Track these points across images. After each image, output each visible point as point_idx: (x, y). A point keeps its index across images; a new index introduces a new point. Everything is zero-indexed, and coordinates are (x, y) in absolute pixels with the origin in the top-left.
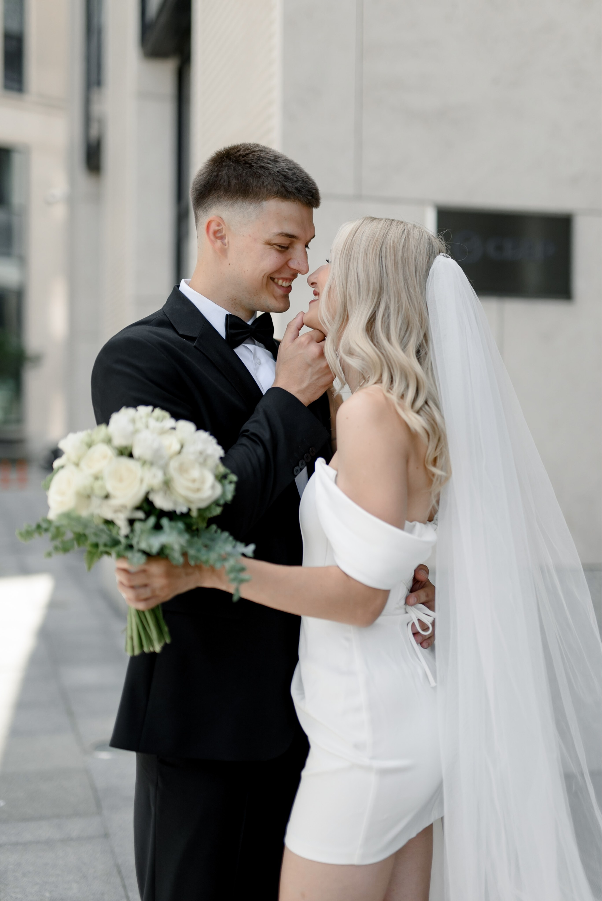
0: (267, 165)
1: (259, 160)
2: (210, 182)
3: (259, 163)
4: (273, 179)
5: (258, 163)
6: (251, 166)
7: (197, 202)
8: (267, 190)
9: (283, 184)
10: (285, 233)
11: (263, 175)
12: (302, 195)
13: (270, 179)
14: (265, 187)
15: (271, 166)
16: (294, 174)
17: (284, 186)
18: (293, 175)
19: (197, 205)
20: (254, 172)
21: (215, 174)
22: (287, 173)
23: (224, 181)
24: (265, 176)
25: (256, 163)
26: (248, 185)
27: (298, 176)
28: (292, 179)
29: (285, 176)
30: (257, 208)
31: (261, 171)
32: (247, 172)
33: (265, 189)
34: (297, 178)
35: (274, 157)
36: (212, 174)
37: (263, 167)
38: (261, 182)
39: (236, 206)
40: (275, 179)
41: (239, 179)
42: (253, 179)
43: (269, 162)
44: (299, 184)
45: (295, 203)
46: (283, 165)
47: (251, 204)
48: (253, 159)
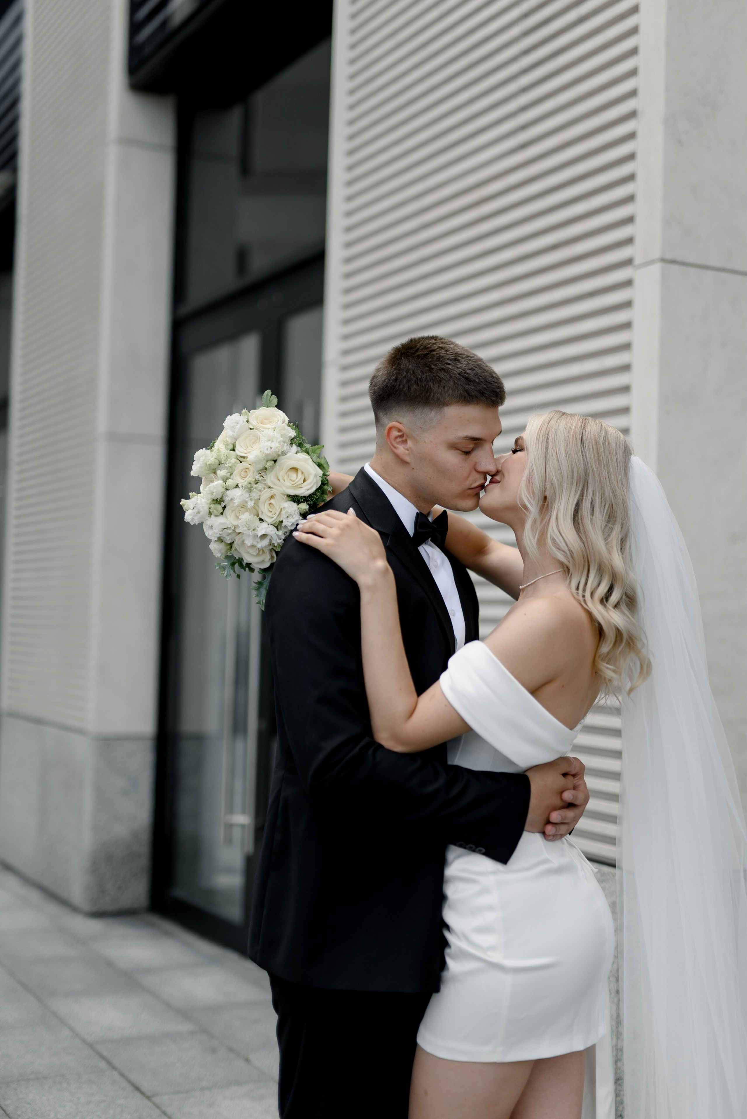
0: (448, 366)
1: (439, 361)
2: (388, 386)
3: (439, 365)
4: (455, 383)
5: (437, 365)
6: (431, 369)
7: (376, 403)
8: (449, 395)
9: (465, 388)
10: (469, 437)
11: (443, 379)
12: (486, 397)
13: (451, 383)
14: (446, 392)
15: (452, 368)
16: (476, 374)
17: (466, 391)
18: (476, 376)
19: (377, 406)
20: (434, 376)
21: (393, 378)
22: (469, 374)
23: (404, 386)
24: (445, 380)
25: (435, 365)
26: (428, 390)
27: (480, 376)
28: (475, 381)
29: (467, 379)
30: (438, 414)
31: (442, 375)
32: (426, 376)
33: (447, 394)
34: (479, 378)
35: (454, 355)
36: (391, 378)
37: (443, 369)
38: (442, 387)
39: (417, 411)
40: (456, 383)
41: (419, 384)
42: (434, 384)
43: (449, 362)
44: (482, 386)
45: (479, 405)
46: (463, 365)
47: (432, 410)
48: (432, 361)
